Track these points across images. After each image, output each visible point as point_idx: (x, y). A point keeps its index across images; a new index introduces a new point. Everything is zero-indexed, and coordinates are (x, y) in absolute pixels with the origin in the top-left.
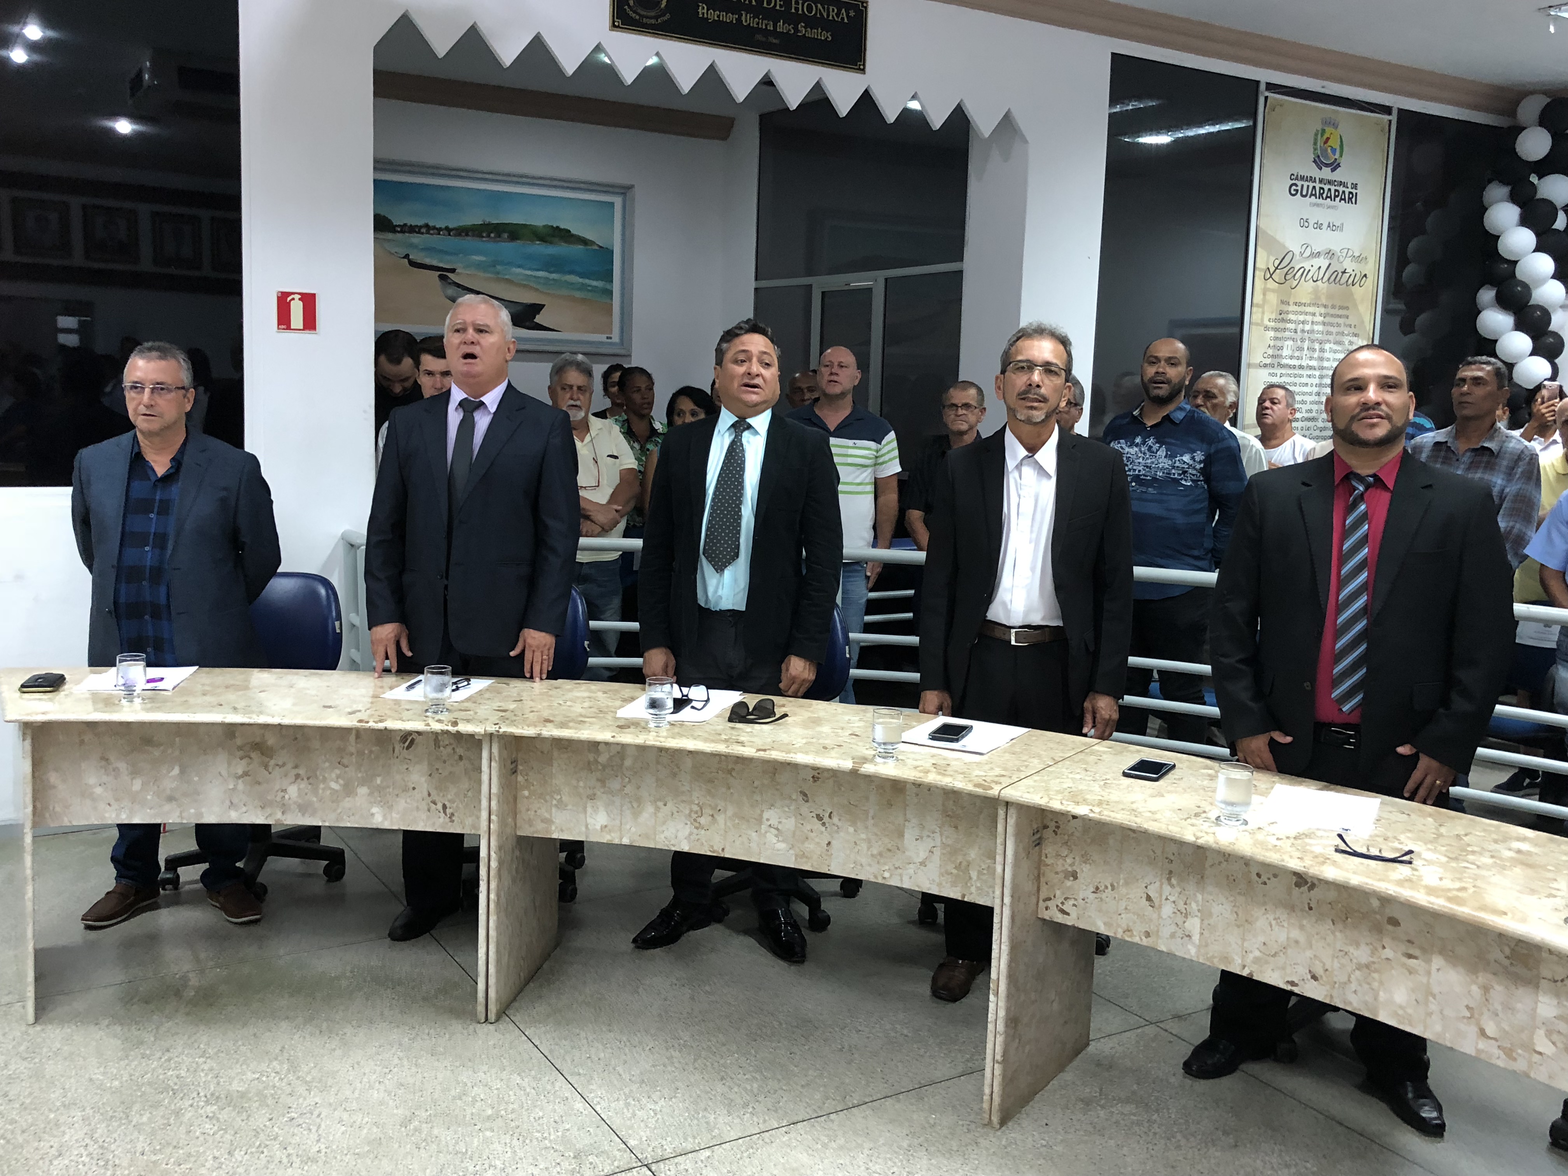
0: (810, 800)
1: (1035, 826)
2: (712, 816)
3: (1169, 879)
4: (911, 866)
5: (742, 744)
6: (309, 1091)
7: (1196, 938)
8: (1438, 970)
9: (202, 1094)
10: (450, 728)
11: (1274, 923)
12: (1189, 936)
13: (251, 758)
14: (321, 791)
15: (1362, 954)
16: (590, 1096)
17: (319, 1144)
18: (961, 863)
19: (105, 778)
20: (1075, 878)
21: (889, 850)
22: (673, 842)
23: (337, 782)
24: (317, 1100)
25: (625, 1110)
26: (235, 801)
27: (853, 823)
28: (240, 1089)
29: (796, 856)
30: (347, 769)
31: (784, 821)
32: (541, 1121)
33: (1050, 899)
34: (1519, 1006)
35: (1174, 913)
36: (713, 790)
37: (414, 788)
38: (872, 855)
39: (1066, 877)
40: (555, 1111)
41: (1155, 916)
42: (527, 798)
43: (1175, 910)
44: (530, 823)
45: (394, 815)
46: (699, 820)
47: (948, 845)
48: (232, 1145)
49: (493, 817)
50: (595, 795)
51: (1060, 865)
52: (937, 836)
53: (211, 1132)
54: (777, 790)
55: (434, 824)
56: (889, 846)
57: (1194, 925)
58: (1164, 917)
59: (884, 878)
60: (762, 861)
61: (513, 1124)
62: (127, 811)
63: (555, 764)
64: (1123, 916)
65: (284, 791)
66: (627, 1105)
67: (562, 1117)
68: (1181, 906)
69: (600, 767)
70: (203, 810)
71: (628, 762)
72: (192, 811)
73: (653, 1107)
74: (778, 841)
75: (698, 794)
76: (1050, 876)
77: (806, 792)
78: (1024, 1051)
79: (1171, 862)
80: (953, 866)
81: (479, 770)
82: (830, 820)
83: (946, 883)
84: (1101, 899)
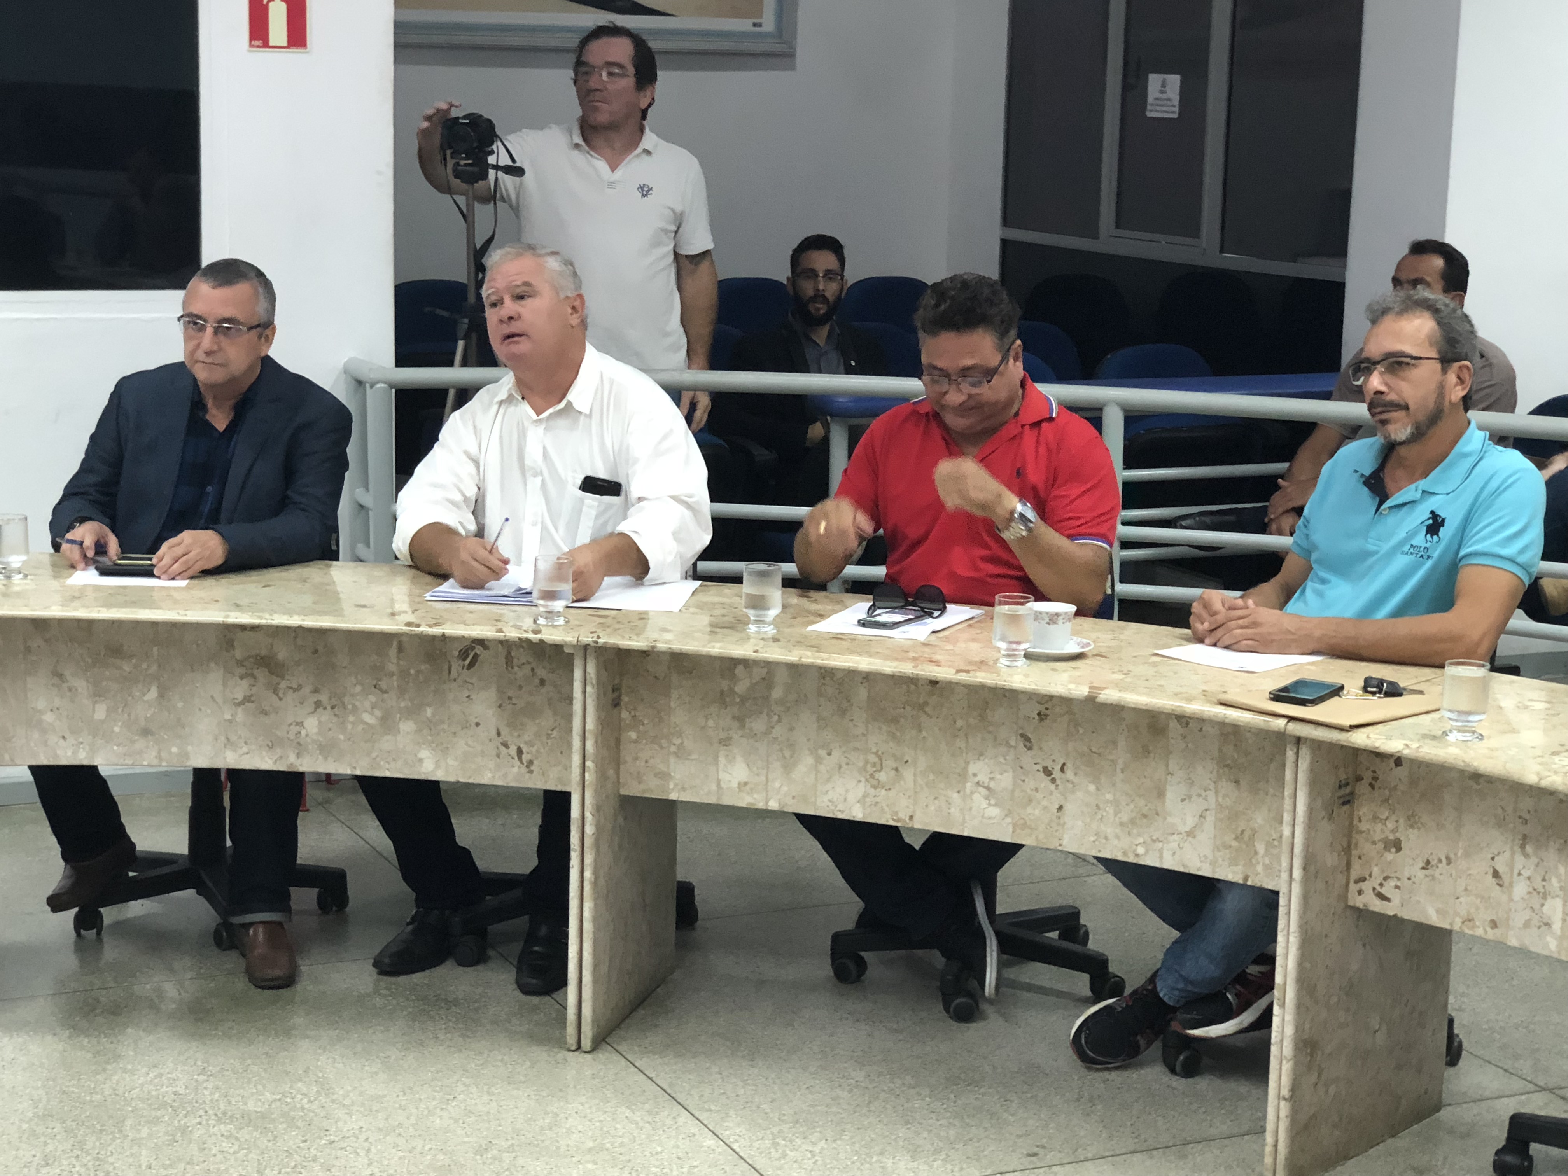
0: (1035, 747)
1: (1343, 777)
2: (897, 770)
3: (1522, 847)
4: (1175, 837)
5: (937, 663)
6: (350, 1114)
7: (1557, 926)
9: (211, 1112)
10: (531, 636)
12: (1547, 924)
13: (255, 678)
14: (350, 726)
16: (725, 1134)
17: (372, 1168)
18: (1243, 831)
19: (57, 702)
20: (1399, 849)
21: (1145, 816)
22: (840, 807)
23: (372, 714)
24: (361, 1124)
25: (772, 1150)
26: (233, 738)
27: (1096, 780)
28: (259, 1110)
29: (1015, 826)
30: (386, 695)
31: (999, 777)
32: (660, 1157)
33: (1363, 880)
35: (1529, 893)
36: (898, 734)
37: (478, 724)
38: (1122, 824)
39: (1387, 848)
40: (678, 1147)
41: (1504, 898)
42: (635, 742)
43: (1531, 889)
44: (639, 778)
45: (451, 762)
46: (877, 775)
47: (1227, 807)
48: (260, 1164)
49: (589, 764)
50: (729, 739)
51: (1379, 832)
52: (1211, 795)
53: (232, 1151)
54: (990, 732)
55: (505, 775)
56: (1145, 810)
57: (1554, 908)
58: (1516, 899)
59: (1137, 855)
60: (966, 834)
61: (622, 1158)
62: (87, 748)
63: (675, 694)
64: (1462, 899)
65: (300, 724)
66: (776, 1145)
67: (687, 1153)
68: (1538, 884)
69: (738, 700)
70: (189, 748)
71: (777, 693)
72: (174, 750)
73: (810, 1148)
74: (990, 805)
75: (877, 739)
76: (1365, 847)
77: (1030, 736)
78: (1327, 1092)
79: (1526, 822)
80: (1234, 836)
81: (569, 699)
82: (1063, 775)
83: (1223, 860)
84: (1433, 878)
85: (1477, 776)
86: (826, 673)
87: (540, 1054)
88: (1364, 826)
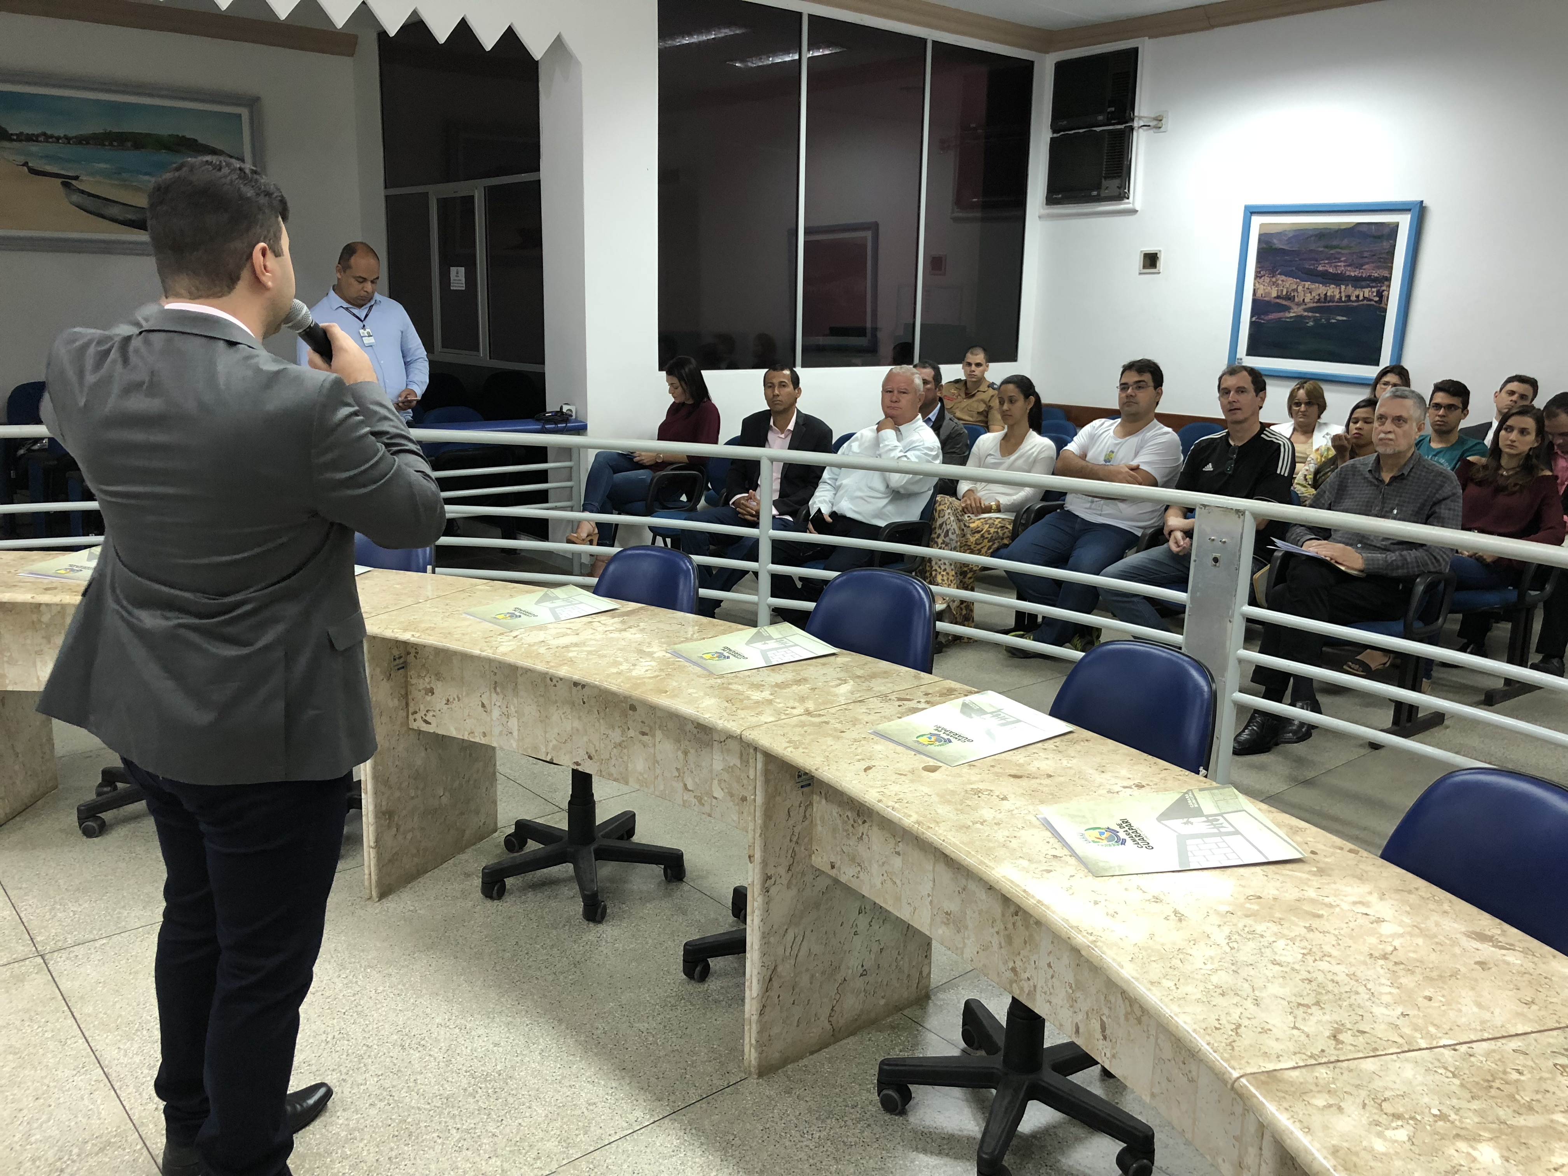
1: (396, 653)
3: (495, 688)
7: (515, 733)
11: (563, 716)
12: (511, 733)
15: (616, 735)
16: (21, 905)
20: (433, 693)
25: (48, 914)
33: (416, 712)
34: (704, 764)
35: (500, 715)
41: (489, 719)
43: (501, 713)
50: (41, 650)
51: (421, 684)
57: (513, 723)
58: (494, 719)
64: (467, 721)
66: (53, 910)
68: (505, 710)
69: (44, 626)
76: (414, 693)
78: (405, 838)
79: (496, 674)
84: (451, 709)
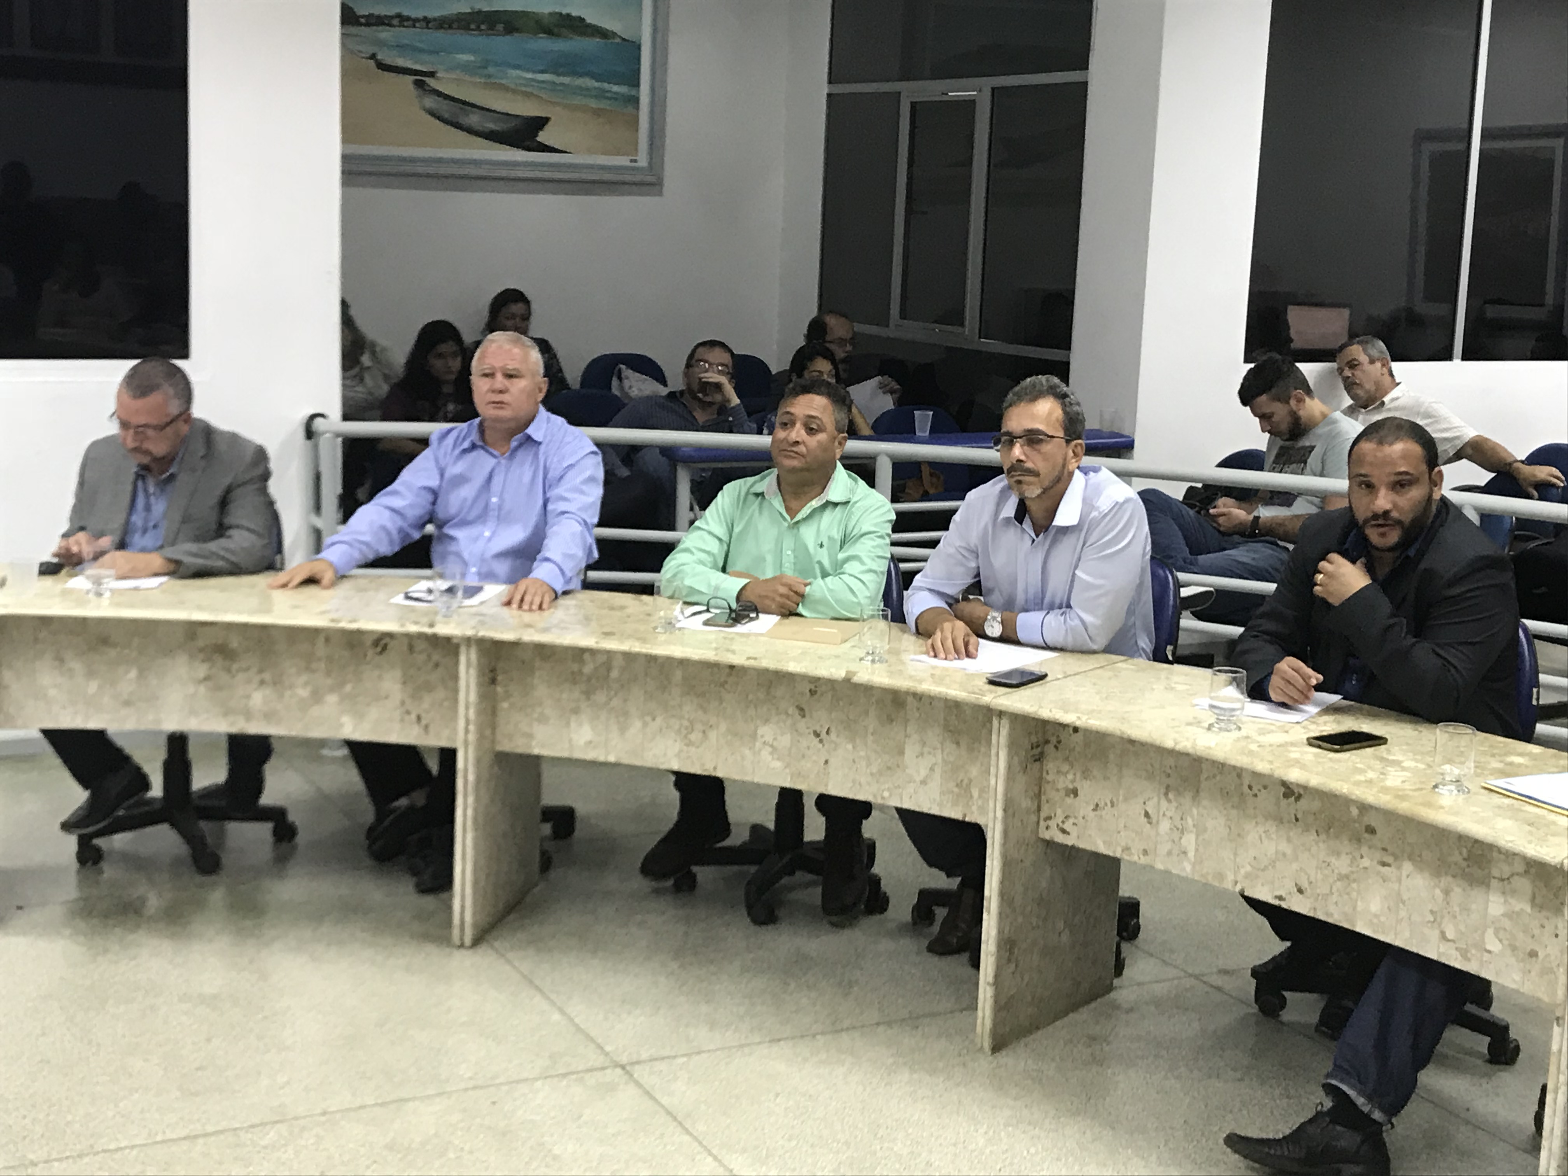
0: (808, 716)
1: (1034, 739)
3: (1166, 794)
4: (912, 784)
5: (733, 652)
7: (1191, 854)
8: (1408, 876)
10: (426, 630)
12: (1185, 853)
13: (213, 662)
14: (287, 699)
15: (1342, 864)
16: (568, 1010)
18: (962, 781)
19: (59, 680)
20: (1076, 795)
21: (889, 768)
22: (662, 760)
23: (304, 689)
25: (604, 1022)
26: (196, 708)
27: (852, 740)
29: (792, 775)
30: (315, 675)
31: (780, 737)
32: (517, 1028)
33: (1049, 818)
34: (1474, 907)
35: (1171, 829)
36: (705, 705)
37: (386, 697)
38: (872, 774)
39: (1067, 795)
40: (531, 1021)
41: (1153, 832)
42: (507, 710)
43: (1172, 827)
44: (510, 737)
45: (365, 726)
46: (689, 736)
47: (951, 762)
49: (471, 727)
50: (579, 708)
51: (1062, 782)
52: (939, 753)
54: (773, 704)
55: (407, 736)
56: (889, 764)
57: (1189, 841)
58: (1161, 834)
59: (883, 798)
62: (83, 715)
63: (537, 674)
64: (1122, 833)
66: (607, 1018)
68: (1178, 823)
69: (585, 679)
71: (615, 674)
72: (151, 717)
73: (633, 1022)
74: (773, 759)
75: (689, 709)
76: (1050, 793)
77: (803, 706)
78: (1022, 979)
79: (1169, 776)
80: (955, 784)
81: (455, 678)
82: (828, 737)
83: (947, 802)
84: (1101, 816)
85: (1132, 742)
86: (651, 659)
87: (431, 949)
88: (1050, 778)
